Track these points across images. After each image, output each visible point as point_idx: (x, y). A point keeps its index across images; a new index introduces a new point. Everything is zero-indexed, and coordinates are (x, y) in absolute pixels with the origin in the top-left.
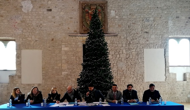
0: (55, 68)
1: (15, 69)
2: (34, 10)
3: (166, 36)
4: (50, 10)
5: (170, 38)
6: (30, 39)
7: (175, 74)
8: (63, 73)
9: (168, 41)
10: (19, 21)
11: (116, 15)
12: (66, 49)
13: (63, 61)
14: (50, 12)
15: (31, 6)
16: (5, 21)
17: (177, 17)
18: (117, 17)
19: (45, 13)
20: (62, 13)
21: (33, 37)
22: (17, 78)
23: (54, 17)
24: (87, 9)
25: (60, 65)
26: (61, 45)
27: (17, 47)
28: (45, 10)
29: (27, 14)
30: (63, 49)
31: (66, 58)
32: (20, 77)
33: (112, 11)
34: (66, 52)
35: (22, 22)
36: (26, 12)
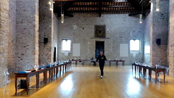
0: (85, 50)
1: (70, 50)
2: (78, 29)
3: (129, 39)
4: (84, 29)
5: (131, 39)
6: (76, 39)
7: (132, 54)
8: (88, 52)
9: (130, 41)
10: (72, 33)
11: (109, 30)
12: (89, 43)
13: (88, 48)
14: (83, 29)
15: (77, 27)
16: (67, 33)
17: (134, 31)
18: (109, 31)
19: (82, 30)
20: (88, 30)
21: (77, 39)
22: (71, 54)
23: (85, 31)
24: (98, 28)
25: (87, 49)
26: (87, 42)
27: (71, 42)
28: (82, 29)
29: (75, 30)
30: (88, 43)
31: (89, 47)
32: (72, 54)
33: (107, 29)
34: (89, 44)
35: (73, 33)
36: (75, 29)
